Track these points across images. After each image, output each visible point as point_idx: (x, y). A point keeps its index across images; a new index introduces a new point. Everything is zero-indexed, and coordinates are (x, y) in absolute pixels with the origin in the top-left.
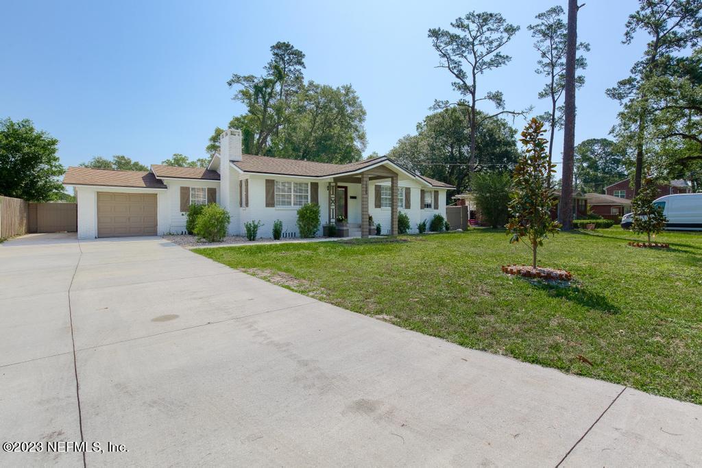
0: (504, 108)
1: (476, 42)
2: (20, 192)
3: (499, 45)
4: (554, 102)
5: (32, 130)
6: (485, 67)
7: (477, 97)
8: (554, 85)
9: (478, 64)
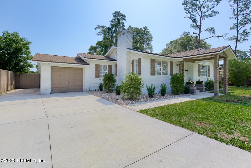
0: (215, 34)
1: (202, 7)
2: (11, 68)
3: (213, 7)
4: (238, 31)
5: (18, 36)
6: (206, 17)
7: (201, 30)
8: (238, 24)
9: (202, 16)
